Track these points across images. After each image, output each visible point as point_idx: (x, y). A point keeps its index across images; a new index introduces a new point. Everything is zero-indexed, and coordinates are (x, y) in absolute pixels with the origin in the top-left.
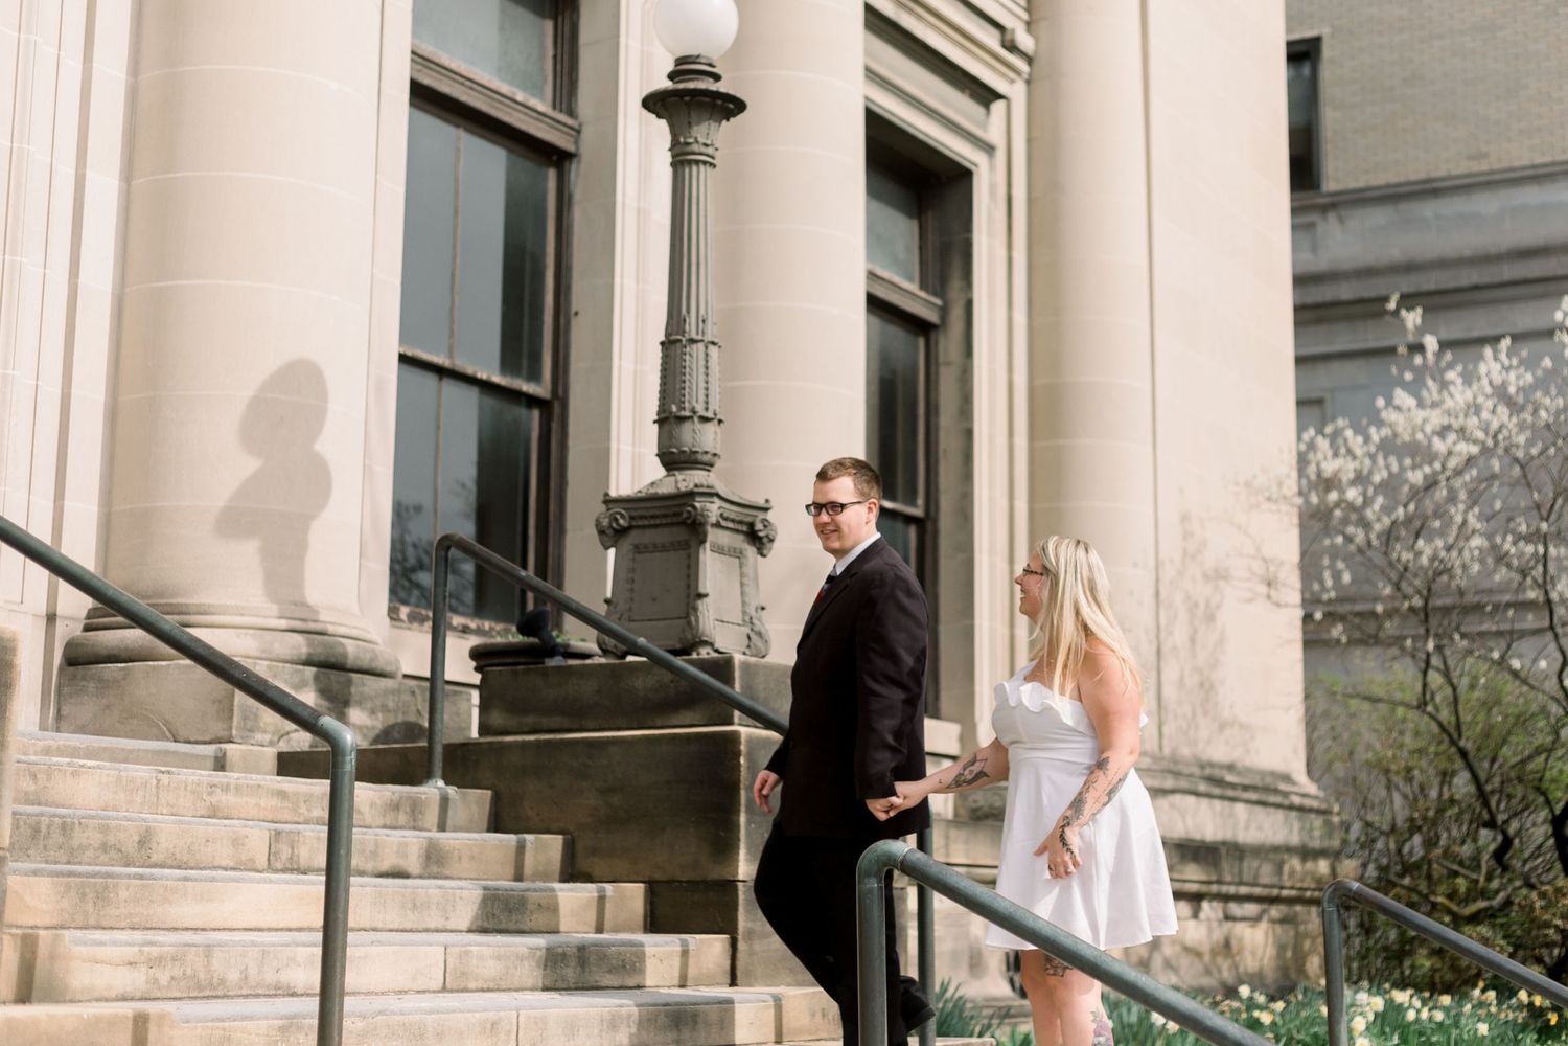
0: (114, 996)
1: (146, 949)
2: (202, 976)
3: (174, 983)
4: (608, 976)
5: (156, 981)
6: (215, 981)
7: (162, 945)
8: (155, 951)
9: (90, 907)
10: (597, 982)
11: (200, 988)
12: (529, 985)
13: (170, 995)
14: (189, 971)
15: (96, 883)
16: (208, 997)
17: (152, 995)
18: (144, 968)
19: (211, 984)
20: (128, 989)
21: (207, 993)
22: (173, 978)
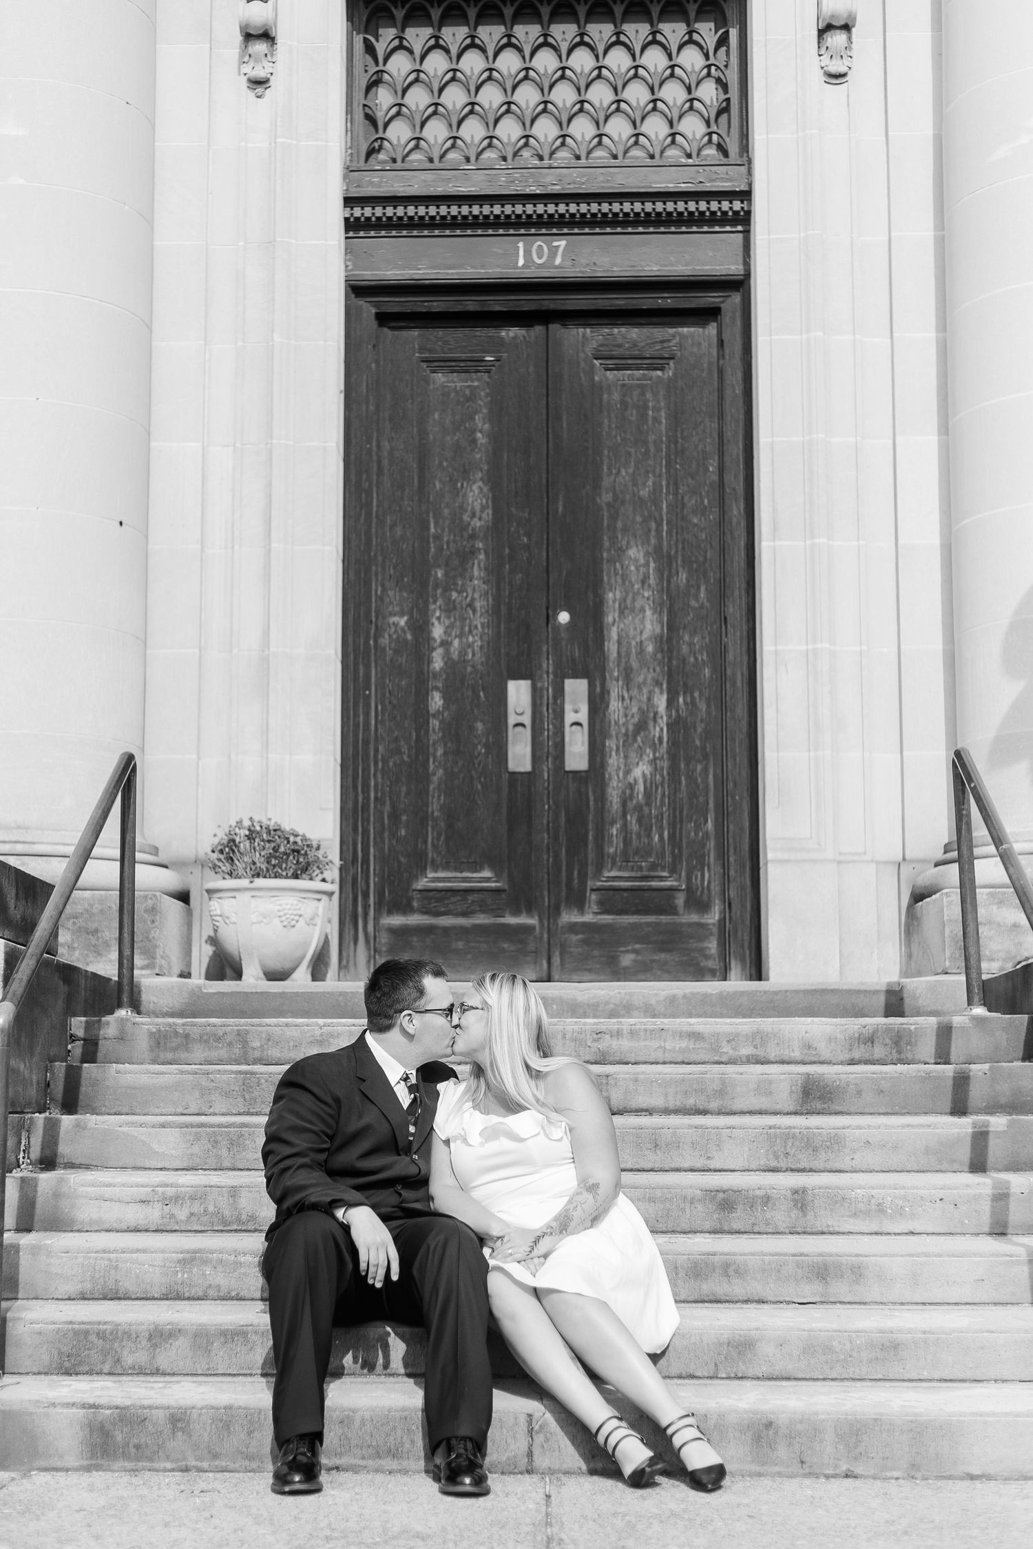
0: (125, 1228)
1: (160, 1189)
2: (227, 1213)
3: (193, 1218)
4: (851, 1220)
5: (172, 1216)
6: (244, 1217)
7: (177, 1186)
8: (170, 1191)
9: (224, 1152)
10: (828, 1226)
11: (225, 1223)
12: (707, 1226)
13: (190, 1228)
14: (211, 1209)
15: (230, 1132)
16: (236, 1231)
17: (169, 1228)
18: (158, 1206)
19: (239, 1221)
20: (140, 1222)
21: (235, 1227)
22: (192, 1214)
